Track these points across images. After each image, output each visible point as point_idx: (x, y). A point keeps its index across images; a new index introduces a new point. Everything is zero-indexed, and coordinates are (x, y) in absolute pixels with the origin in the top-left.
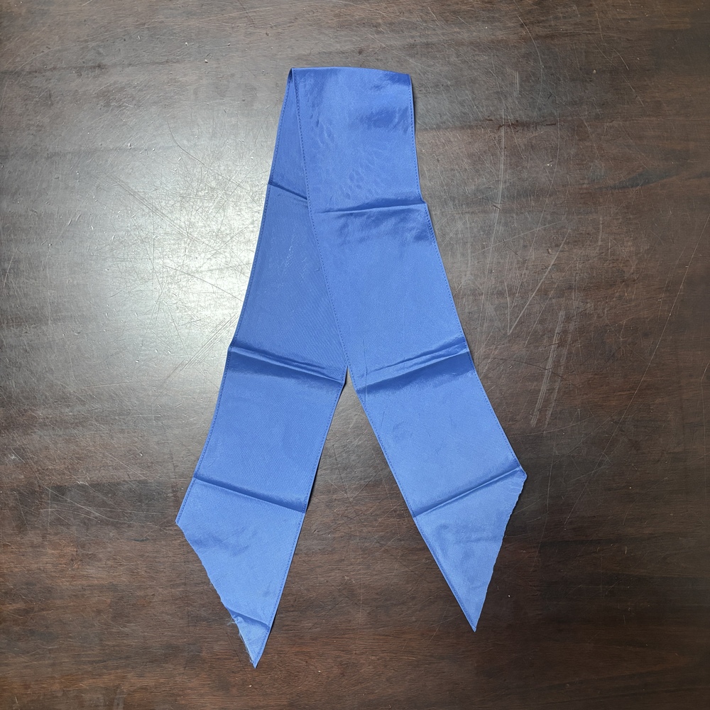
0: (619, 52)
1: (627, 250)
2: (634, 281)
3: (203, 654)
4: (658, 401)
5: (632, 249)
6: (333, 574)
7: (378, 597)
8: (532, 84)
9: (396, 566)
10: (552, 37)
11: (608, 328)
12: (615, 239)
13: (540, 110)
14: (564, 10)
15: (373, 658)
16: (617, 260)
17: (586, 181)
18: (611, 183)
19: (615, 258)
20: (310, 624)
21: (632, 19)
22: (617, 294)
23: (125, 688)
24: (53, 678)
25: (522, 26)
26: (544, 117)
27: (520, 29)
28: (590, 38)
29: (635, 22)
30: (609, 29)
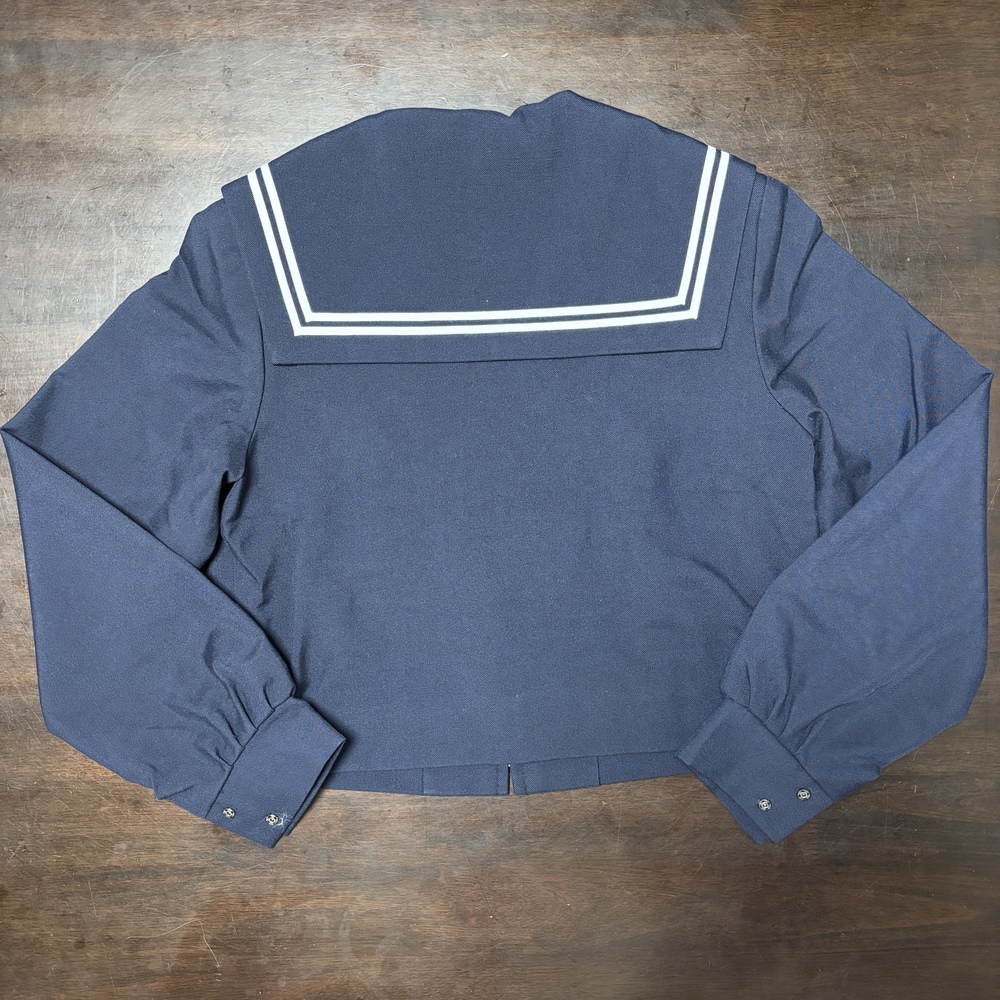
0: (937, 239)
3: (441, 879)
6: (589, 798)
7: (637, 826)
9: (660, 793)
10: (864, 219)
14: (878, 190)
15: (629, 893)
20: (561, 852)
21: (953, 204)
23: (353, 910)
24: (275, 895)
25: (831, 204)
27: (829, 209)
28: (906, 222)
29: (956, 208)
30: (926, 213)
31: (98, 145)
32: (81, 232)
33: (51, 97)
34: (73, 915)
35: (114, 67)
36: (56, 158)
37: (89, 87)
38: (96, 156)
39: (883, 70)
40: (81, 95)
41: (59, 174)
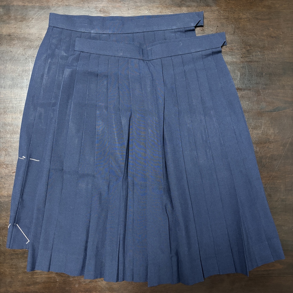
0: (272, 68)
1: (271, 132)
2: (273, 142)
4: (278, 181)
5: (273, 132)
8: (244, 76)
10: (251, 62)
11: (263, 157)
12: (267, 128)
13: (246, 85)
14: (255, 53)
16: (268, 135)
17: (259, 109)
18: (267, 110)
19: (267, 134)
21: (277, 58)
22: (267, 146)
25: (242, 57)
26: (247, 87)
27: (241, 59)
28: (263, 63)
29: (278, 59)
30: (269, 60)
31: (26, 36)
32: (21, 62)
33: (13, 21)
34: (14, 265)
35: (31, 13)
36: (13, 40)
37: (23, 19)
38: (25, 39)
39: (257, 19)
40: (21, 21)
41: (14, 44)
